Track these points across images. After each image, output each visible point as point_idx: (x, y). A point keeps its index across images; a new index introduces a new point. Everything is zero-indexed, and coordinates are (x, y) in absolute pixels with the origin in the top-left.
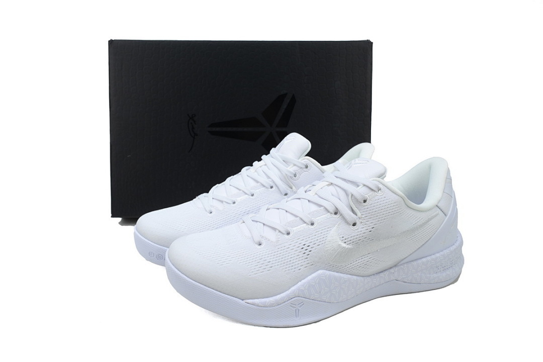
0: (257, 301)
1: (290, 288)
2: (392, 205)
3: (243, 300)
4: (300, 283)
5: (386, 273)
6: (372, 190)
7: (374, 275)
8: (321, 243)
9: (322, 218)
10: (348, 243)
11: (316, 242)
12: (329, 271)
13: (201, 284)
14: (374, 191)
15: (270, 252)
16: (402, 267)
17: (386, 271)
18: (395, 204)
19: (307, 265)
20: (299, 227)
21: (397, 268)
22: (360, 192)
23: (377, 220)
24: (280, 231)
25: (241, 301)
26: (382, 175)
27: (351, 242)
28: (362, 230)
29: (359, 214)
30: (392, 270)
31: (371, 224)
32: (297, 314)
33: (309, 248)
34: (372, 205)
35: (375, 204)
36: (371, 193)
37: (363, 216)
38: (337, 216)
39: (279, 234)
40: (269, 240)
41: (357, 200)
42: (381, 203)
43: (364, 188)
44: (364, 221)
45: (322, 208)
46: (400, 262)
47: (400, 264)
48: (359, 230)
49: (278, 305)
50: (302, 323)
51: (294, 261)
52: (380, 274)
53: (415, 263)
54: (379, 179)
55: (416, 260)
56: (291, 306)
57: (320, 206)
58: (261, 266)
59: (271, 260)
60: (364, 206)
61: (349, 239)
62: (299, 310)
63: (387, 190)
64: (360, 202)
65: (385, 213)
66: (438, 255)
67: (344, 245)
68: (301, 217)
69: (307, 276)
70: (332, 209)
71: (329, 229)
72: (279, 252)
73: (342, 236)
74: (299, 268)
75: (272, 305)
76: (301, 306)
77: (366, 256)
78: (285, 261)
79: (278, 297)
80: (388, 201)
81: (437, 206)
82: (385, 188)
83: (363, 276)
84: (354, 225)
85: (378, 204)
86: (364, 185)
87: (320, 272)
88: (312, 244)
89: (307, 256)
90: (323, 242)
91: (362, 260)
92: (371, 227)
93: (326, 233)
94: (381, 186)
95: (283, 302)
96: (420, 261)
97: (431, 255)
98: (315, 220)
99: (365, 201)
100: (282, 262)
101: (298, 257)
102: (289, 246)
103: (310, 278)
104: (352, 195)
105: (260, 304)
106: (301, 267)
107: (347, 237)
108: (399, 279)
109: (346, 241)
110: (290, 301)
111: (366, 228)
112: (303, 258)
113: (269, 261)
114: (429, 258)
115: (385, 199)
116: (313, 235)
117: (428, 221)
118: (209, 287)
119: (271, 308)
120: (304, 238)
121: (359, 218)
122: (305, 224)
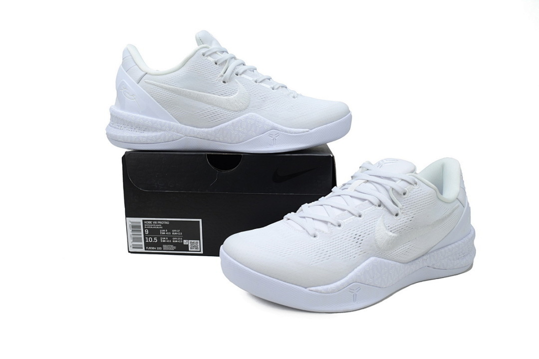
0: (319, 288)
1: (347, 275)
2: (427, 197)
3: (306, 288)
4: (356, 270)
5: (420, 260)
6: (410, 184)
7: (410, 262)
8: (371, 232)
9: (368, 210)
10: (394, 231)
11: (366, 232)
12: (379, 257)
13: (266, 275)
14: (412, 184)
15: (327, 243)
16: (433, 254)
17: (420, 259)
18: (430, 196)
19: (361, 253)
20: (349, 219)
21: (428, 256)
22: (400, 186)
23: (416, 210)
24: (332, 224)
25: (304, 289)
26: (413, 171)
27: (396, 230)
28: (403, 219)
29: (400, 205)
30: (425, 257)
31: (411, 214)
32: (355, 298)
33: (361, 238)
34: (411, 197)
35: (414, 196)
36: (409, 186)
37: (404, 207)
38: (382, 208)
39: (332, 226)
40: (323, 232)
41: (397, 193)
42: (418, 195)
43: (403, 182)
44: (405, 211)
45: (367, 201)
46: (430, 250)
47: (431, 251)
48: (401, 220)
49: (339, 291)
50: (359, 307)
51: (349, 250)
52: (416, 261)
53: (443, 250)
54: (413, 174)
55: (443, 247)
56: (350, 291)
57: (364, 200)
58: (320, 255)
59: (329, 250)
60: (404, 198)
61: (394, 228)
62: (356, 295)
63: (422, 184)
64: (400, 195)
65: (422, 203)
66: (460, 242)
67: (391, 234)
68: (349, 210)
69: (361, 263)
70: (376, 202)
71: (375, 220)
72: (334, 242)
73: (387, 226)
74: (354, 256)
75: (333, 291)
76: (358, 291)
77: (407, 244)
78: (342, 250)
79: (339, 283)
80: (424, 193)
81: (457, 199)
82: (420, 182)
83: (403, 263)
84: (397, 215)
85: (416, 195)
86: (402, 180)
87: (372, 259)
88: (363, 233)
89: (360, 245)
90: (373, 231)
91: (404, 247)
92: (411, 217)
93: (373, 223)
94: (416, 180)
95: (342, 287)
96: (446, 249)
97: (454, 243)
98: (362, 212)
99: (404, 194)
100: (339, 251)
101: (351, 246)
102: (343, 237)
103: (364, 264)
104: (393, 189)
105: (323, 291)
106: (355, 255)
107: (392, 227)
108: (430, 265)
109: (392, 229)
110: (349, 287)
111: (407, 218)
112: (356, 247)
113: (327, 250)
114: (453, 245)
115: (421, 191)
116: (363, 225)
117: (453, 211)
118: (273, 278)
119: (332, 294)
120: (355, 229)
121: (401, 209)
122: (354, 216)
